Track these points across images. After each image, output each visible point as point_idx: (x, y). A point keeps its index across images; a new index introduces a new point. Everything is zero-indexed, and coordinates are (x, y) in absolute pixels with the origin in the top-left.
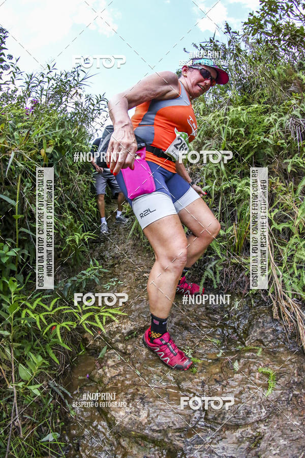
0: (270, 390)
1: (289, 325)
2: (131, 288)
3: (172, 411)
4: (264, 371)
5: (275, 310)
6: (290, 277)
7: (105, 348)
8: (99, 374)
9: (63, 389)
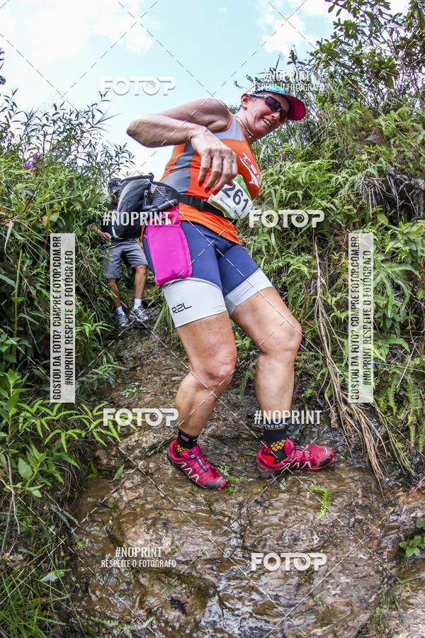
0: (323, 512)
1: (353, 436)
2: (155, 395)
3: (201, 537)
4: (316, 489)
5: (334, 419)
7: (122, 467)
8: (114, 498)
9: (68, 515)
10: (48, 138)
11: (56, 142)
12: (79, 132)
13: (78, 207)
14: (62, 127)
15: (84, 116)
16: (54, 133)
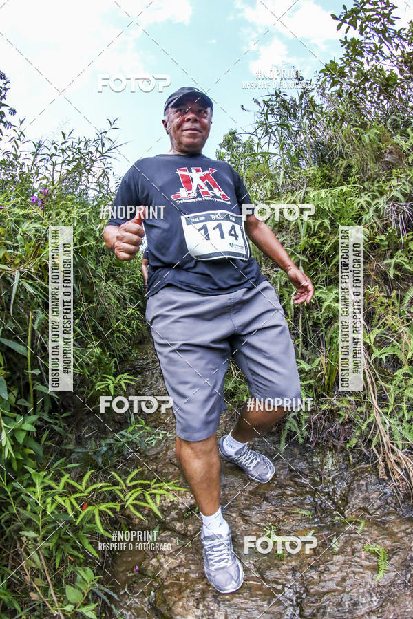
0: (381, 573)
1: (401, 485)
5: (381, 469)
6: (399, 423)
9: (106, 590)
10: (58, 168)
11: (65, 172)
12: (89, 161)
13: (92, 243)
14: (72, 156)
15: (94, 144)
16: (63, 162)
